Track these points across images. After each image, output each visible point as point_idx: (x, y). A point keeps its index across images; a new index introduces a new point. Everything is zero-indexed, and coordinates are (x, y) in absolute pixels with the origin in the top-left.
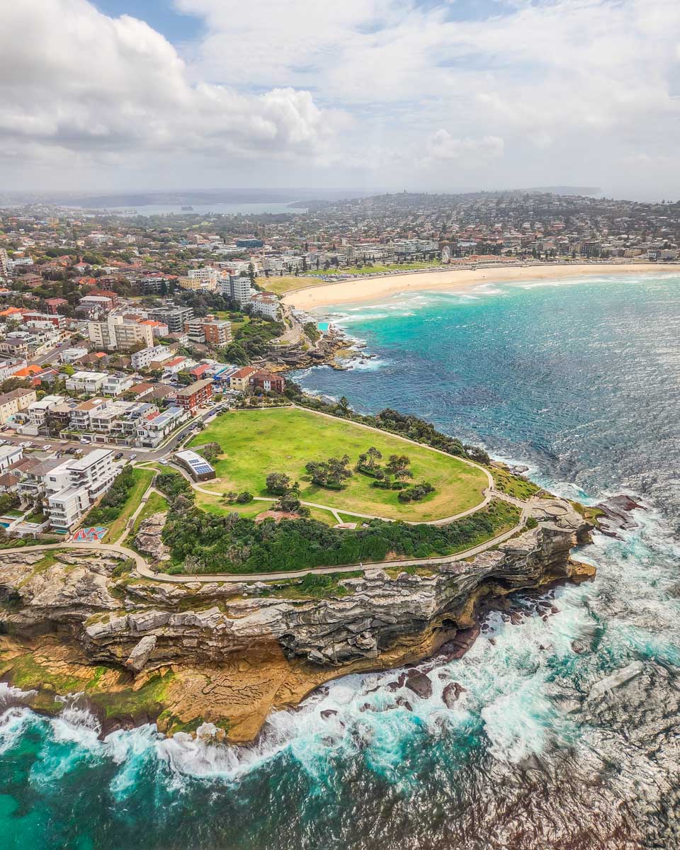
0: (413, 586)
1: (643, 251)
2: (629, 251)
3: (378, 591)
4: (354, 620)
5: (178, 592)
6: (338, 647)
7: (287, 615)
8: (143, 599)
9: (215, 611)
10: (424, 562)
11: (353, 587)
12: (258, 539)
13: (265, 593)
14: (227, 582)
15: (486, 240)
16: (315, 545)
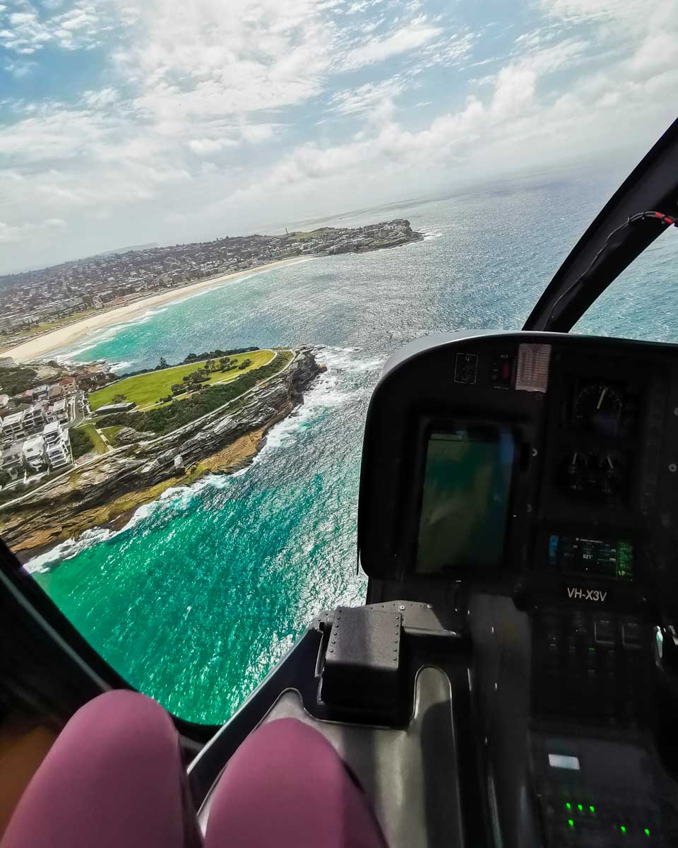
0: (274, 385)
1: (228, 267)
2: (220, 269)
3: (263, 393)
4: (261, 407)
5: (175, 437)
6: (261, 418)
7: (233, 418)
8: (158, 450)
9: (199, 434)
10: (272, 377)
11: (252, 397)
12: (196, 403)
13: (215, 418)
14: (197, 422)
15: (116, 287)
16: (224, 393)
